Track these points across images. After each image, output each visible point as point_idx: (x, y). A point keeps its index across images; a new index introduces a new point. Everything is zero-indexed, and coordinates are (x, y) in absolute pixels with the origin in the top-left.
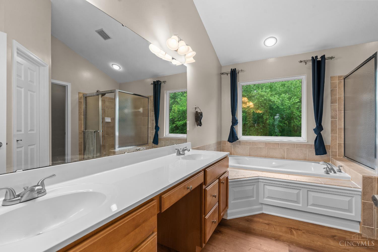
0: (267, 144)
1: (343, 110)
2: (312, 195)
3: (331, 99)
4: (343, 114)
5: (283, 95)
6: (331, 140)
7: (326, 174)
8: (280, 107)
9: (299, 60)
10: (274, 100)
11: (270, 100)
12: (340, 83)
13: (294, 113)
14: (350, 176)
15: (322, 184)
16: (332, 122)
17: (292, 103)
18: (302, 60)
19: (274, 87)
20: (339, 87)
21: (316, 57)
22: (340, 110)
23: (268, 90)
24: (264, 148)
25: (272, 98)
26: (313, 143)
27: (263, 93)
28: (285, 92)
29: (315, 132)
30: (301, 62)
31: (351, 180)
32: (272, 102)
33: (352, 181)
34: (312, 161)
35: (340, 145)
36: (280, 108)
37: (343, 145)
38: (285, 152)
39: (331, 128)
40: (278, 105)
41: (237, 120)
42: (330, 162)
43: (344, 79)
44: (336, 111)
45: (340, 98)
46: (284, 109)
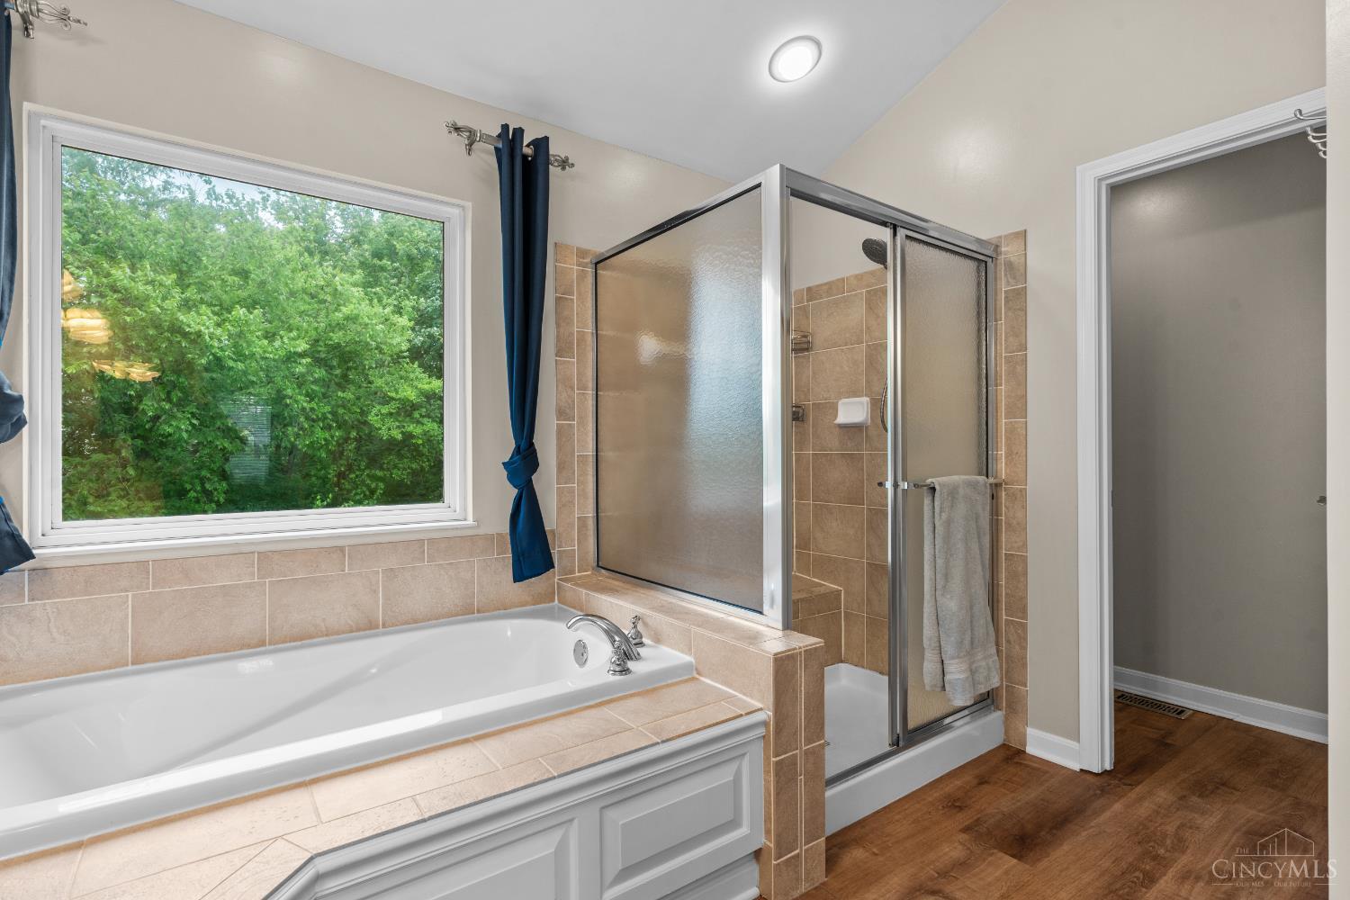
0: (267, 557)
1: (591, 384)
2: (621, 823)
3: (558, 338)
4: (590, 403)
5: (241, 312)
6: (559, 509)
7: (618, 678)
8: (231, 363)
9: (450, 120)
10: (197, 328)
11: (177, 329)
12: (582, 276)
13: (288, 401)
14: (688, 658)
15: (657, 747)
16: (560, 429)
17: (280, 352)
18: (460, 124)
19: (199, 273)
20: (579, 294)
21: (519, 132)
22: (583, 387)
23: (169, 279)
24: (250, 586)
25: (191, 321)
26: (505, 528)
27: (141, 288)
28: (251, 305)
29: (511, 478)
30: (457, 129)
31: (698, 674)
32: (185, 335)
33: (702, 679)
34: (493, 611)
35: (582, 520)
36: (231, 369)
37: (591, 524)
38: (375, 592)
39: (557, 457)
40: (220, 354)
41: (19, 400)
42: (553, 601)
43: (596, 264)
44: (572, 388)
45: (582, 336)
46: (245, 373)
